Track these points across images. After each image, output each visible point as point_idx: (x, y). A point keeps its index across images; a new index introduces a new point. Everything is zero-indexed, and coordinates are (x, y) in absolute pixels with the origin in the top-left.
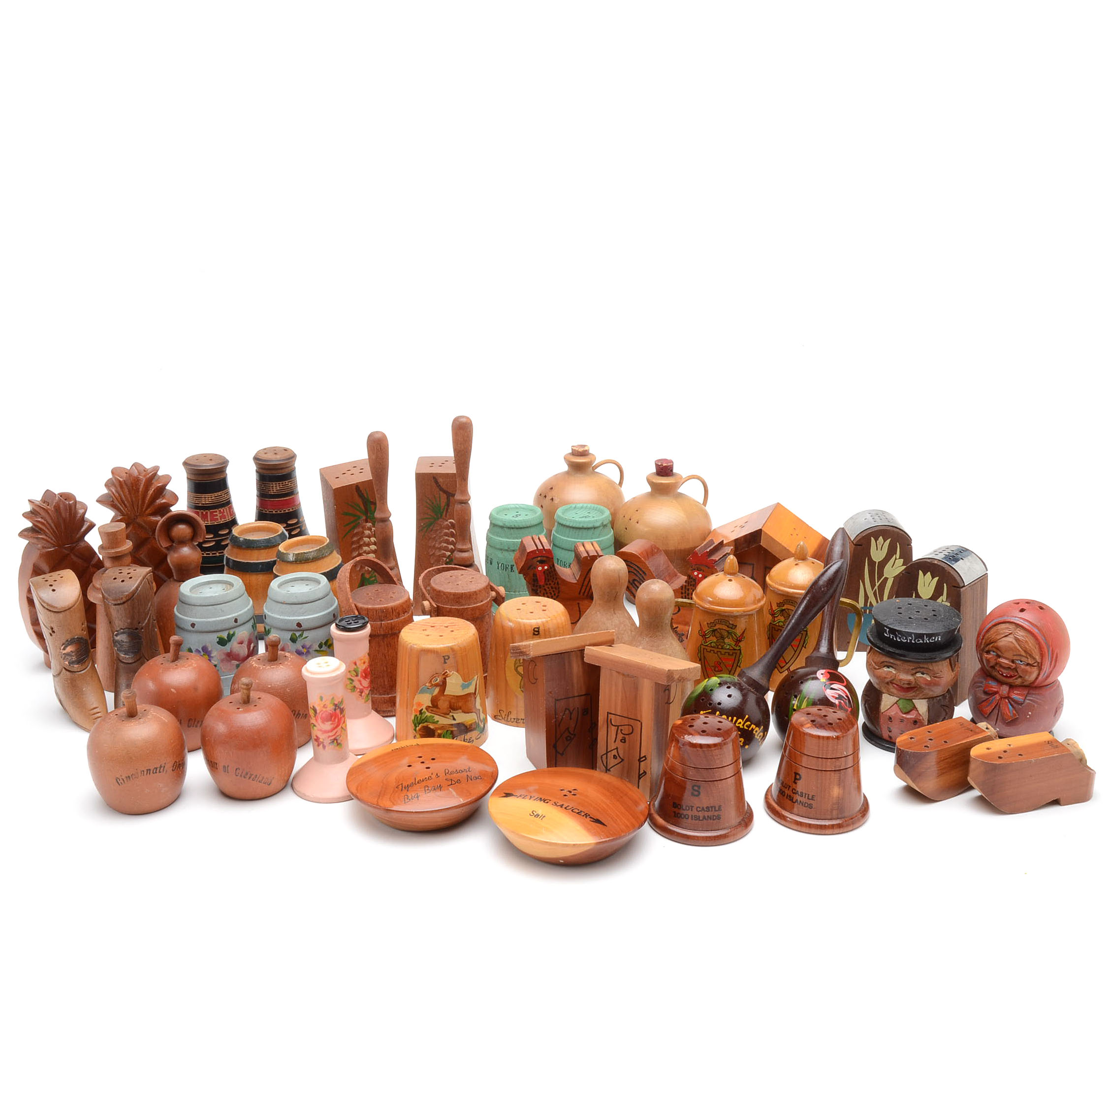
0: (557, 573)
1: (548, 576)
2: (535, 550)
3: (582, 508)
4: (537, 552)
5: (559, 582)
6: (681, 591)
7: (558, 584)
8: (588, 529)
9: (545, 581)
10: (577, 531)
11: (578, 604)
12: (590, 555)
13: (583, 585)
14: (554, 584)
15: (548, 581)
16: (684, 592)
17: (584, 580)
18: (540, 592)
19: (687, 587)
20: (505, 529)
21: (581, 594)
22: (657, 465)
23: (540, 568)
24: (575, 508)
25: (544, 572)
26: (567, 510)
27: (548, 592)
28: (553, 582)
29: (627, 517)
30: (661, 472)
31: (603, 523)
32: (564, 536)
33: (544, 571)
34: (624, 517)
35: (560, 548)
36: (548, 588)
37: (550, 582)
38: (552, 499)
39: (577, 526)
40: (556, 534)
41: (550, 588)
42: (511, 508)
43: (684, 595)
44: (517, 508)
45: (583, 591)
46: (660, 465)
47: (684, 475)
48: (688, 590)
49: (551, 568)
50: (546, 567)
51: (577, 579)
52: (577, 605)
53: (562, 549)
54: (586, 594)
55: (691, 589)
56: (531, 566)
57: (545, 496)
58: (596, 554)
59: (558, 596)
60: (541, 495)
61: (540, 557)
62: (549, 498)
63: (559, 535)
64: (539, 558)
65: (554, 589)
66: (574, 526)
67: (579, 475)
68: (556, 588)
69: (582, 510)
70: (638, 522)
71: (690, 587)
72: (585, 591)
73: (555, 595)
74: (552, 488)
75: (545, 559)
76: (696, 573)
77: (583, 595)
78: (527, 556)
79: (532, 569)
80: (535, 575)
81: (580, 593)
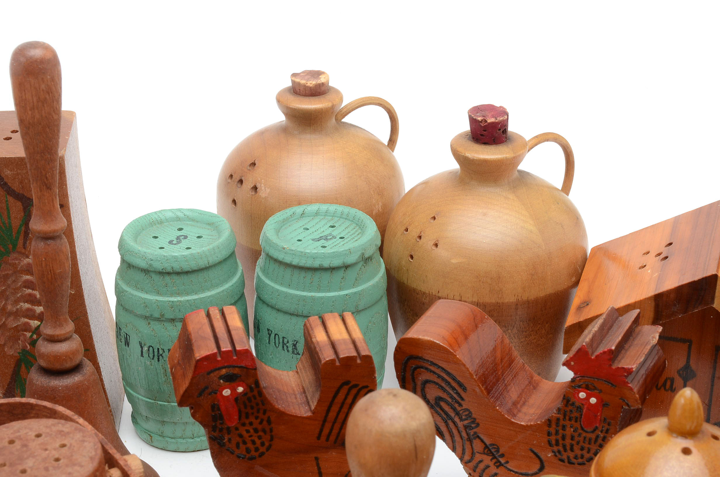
0: (266, 399)
1: (245, 407)
2: (214, 355)
3: (317, 214)
4: (219, 359)
5: (272, 419)
6: (546, 428)
7: (269, 422)
8: (332, 269)
9: (240, 418)
10: (309, 275)
11: (317, 459)
12: (341, 356)
13: (325, 421)
14: (261, 423)
15: (247, 417)
16: (552, 430)
17: (328, 411)
18: (230, 440)
19: (562, 422)
20: (153, 275)
21: (323, 438)
22: (473, 121)
23: (227, 392)
24: (303, 214)
25: (236, 400)
26: (285, 221)
27: (248, 440)
28: (257, 418)
29: (414, 233)
30: (482, 135)
31: (363, 254)
32: (282, 284)
33: (236, 398)
34: (407, 230)
35: (273, 307)
36: (248, 431)
37: (252, 419)
38: (255, 188)
39: (309, 263)
40: (263, 278)
41: (252, 431)
42: (167, 220)
43: (553, 438)
44: (178, 219)
45: (326, 431)
46: (481, 122)
47: (528, 136)
48: (564, 428)
49: (251, 389)
50: (240, 389)
51: (313, 408)
52: (314, 463)
53: (278, 310)
54: (332, 438)
55: (571, 427)
56: (207, 388)
57: (241, 181)
58: (354, 354)
59: (270, 446)
60: (231, 176)
61: (225, 367)
62: (248, 185)
63: (272, 280)
64: (224, 371)
65: (261, 433)
66: (301, 264)
67: (308, 136)
68: (264, 431)
69: (317, 220)
70: (436, 245)
71: (567, 423)
72: (331, 430)
73: (263, 444)
74: (254, 164)
75: (236, 371)
76: (582, 395)
77: (327, 440)
78: (196, 367)
79: (210, 394)
80: (214, 407)
81: (319, 438)
